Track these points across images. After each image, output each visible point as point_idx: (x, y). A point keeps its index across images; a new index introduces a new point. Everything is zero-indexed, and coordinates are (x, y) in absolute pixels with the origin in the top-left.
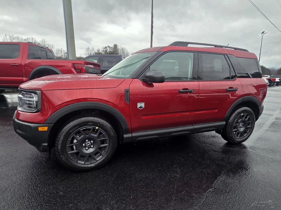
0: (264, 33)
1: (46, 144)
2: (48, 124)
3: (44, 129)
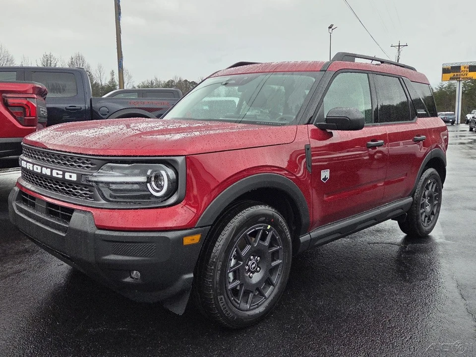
0: (333, 28)
1: (192, 275)
2: (200, 227)
3: (194, 240)
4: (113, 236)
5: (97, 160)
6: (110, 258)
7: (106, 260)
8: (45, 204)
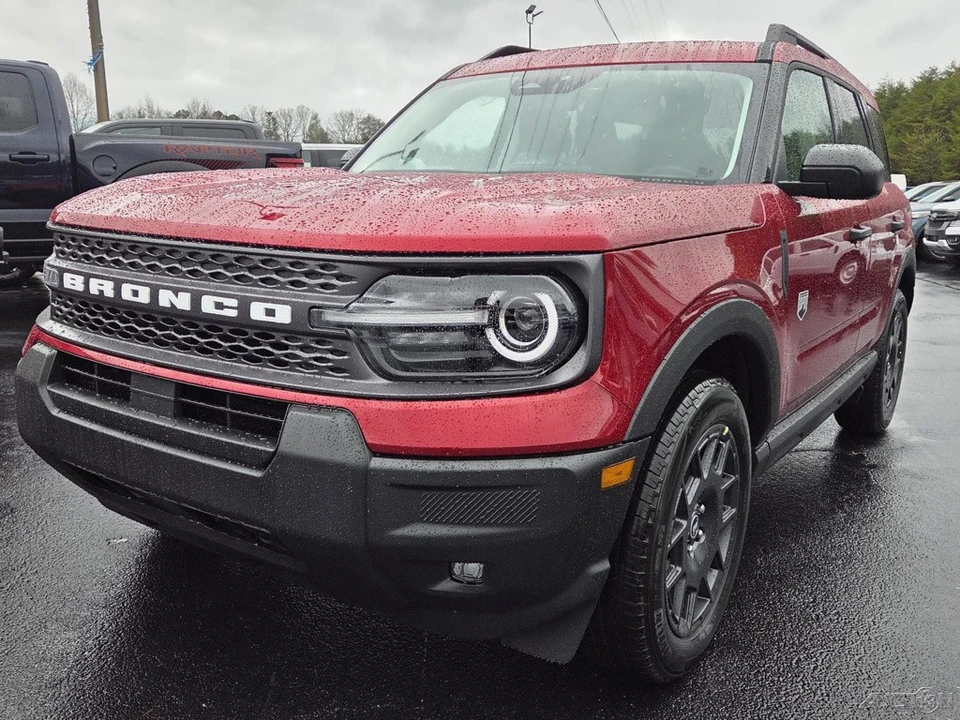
0: (534, 13)
2: (635, 440)
3: (620, 474)
4: (424, 474)
5: (352, 266)
6: (412, 534)
7: (402, 538)
8: (172, 388)
